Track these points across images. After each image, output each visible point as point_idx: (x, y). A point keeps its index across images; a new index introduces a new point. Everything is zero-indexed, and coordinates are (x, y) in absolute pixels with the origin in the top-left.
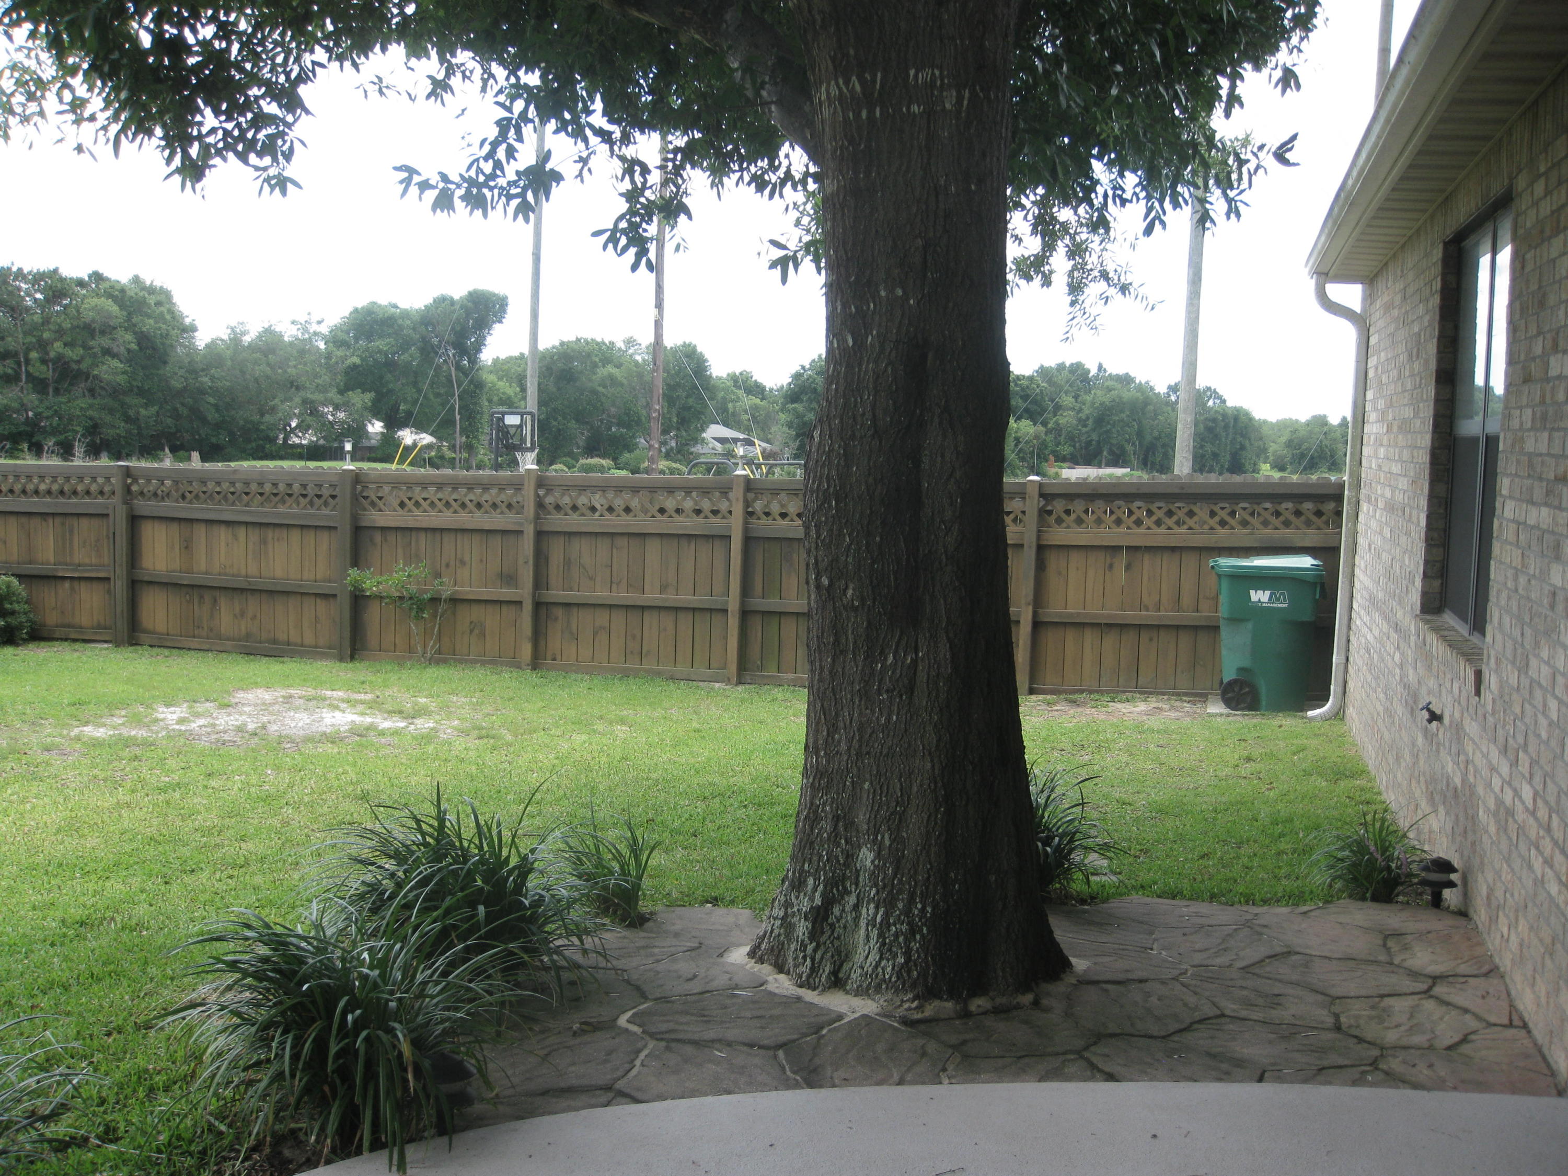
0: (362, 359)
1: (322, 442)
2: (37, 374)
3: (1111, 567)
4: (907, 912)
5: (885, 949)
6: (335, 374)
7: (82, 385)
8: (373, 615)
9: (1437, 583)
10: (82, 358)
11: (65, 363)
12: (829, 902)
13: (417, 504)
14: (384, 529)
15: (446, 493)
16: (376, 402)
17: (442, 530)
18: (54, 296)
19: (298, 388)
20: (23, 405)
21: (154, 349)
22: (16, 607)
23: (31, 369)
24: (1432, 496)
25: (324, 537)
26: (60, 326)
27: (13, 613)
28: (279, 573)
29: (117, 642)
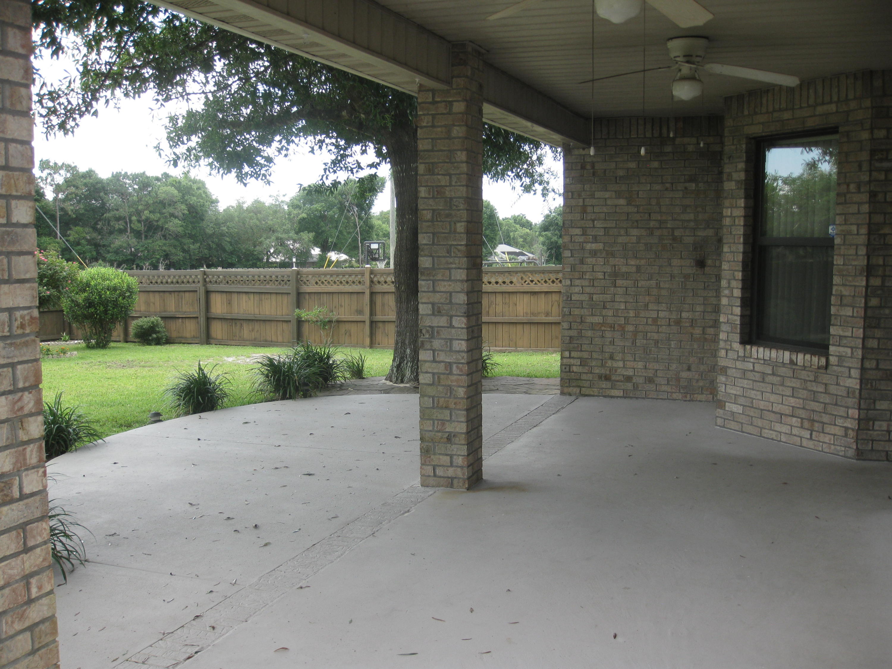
0: (308, 215)
1: (287, 260)
2: (136, 228)
6: (293, 223)
7: (160, 233)
8: (306, 328)
10: (159, 219)
11: (150, 222)
12: (401, 363)
13: (323, 283)
14: (309, 293)
15: (334, 278)
16: (316, 238)
17: (333, 293)
18: (144, 186)
19: (273, 231)
20: (129, 245)
21: (196, 213)
22: (160, 329)
23: (132, 226)
25: (285, 297)
26: (147, 202)
27: (159, 332)
28: (267, 313)
29: (201, 343)
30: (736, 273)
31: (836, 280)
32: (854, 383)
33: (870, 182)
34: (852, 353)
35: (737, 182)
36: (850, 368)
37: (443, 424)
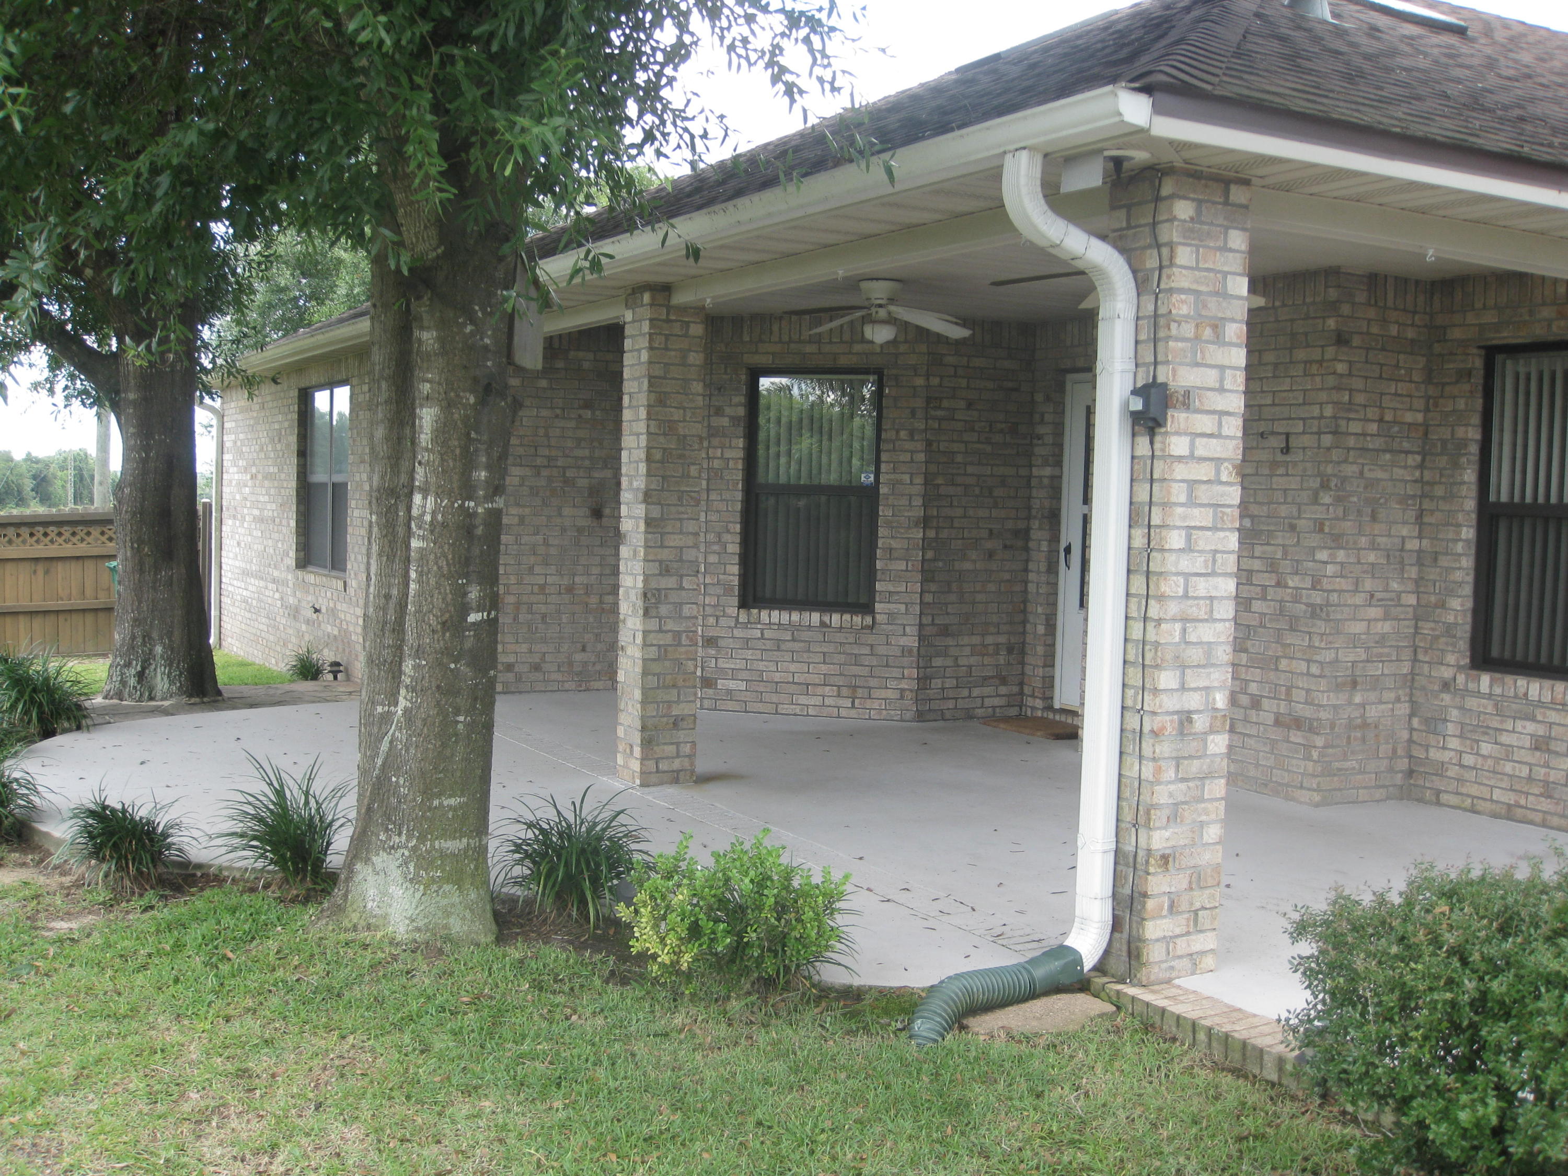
3: (35, 572)
4: (178, 667)
5: (171, 682)
9: (302, 554)
12: (144, 669)
24: (298, 512)
30: (731, 525)
31: (882, 532)
32: (911, 641)
33: (926, 429)
34: (907, 609)
35: (732, 418)
36: (904, 626)
37: (669, 707)
